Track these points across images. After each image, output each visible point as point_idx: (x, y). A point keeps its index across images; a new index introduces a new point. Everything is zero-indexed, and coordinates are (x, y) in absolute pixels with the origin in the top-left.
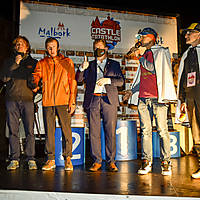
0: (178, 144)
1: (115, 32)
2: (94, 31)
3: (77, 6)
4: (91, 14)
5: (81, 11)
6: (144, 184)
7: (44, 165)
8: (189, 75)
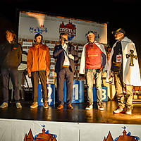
0: (106, 94)
1: (73, 31)
2: (61, 30)
3: (52, 15)
4: (60, 20)
5: (54, 18)
6: (87, 117)
7: (31, 105)
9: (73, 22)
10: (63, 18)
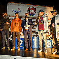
0: (51, 44)
1: (34, 11)
2: (28, 11)
7: (12, 48)
8: (52, 24)
9: (35, 7)
10: (29, 5)
